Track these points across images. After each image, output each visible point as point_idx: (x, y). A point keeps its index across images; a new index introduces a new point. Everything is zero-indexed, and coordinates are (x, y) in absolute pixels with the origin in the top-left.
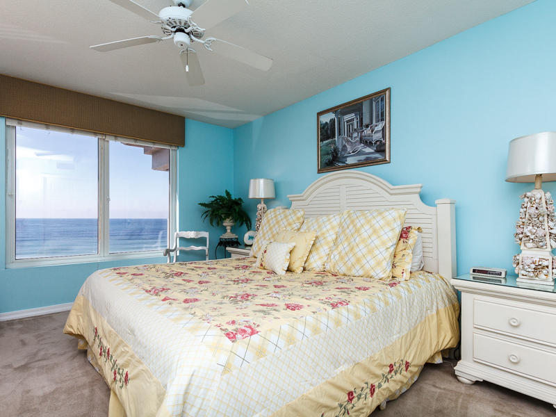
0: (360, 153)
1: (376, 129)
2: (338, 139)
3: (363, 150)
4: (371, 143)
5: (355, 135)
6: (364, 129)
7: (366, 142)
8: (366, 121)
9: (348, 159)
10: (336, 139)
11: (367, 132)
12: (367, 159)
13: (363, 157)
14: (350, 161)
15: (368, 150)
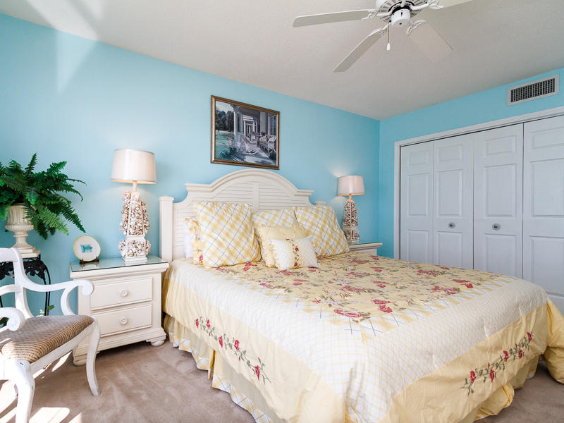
0: (257, 155)
1: (270, 140)
2: (237, 135)
3: (261, 154)
4: (266, 149)
5: (253, 137)
6: (261, 135)
7: (263, 147)
8: (263, 129)
9: (246, 157)
10: (235, 133)
11: (263, 139)
12: (263, 162)
13: (260, 160)
14: (249, 159)
15: (264, 155)
